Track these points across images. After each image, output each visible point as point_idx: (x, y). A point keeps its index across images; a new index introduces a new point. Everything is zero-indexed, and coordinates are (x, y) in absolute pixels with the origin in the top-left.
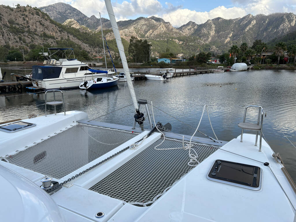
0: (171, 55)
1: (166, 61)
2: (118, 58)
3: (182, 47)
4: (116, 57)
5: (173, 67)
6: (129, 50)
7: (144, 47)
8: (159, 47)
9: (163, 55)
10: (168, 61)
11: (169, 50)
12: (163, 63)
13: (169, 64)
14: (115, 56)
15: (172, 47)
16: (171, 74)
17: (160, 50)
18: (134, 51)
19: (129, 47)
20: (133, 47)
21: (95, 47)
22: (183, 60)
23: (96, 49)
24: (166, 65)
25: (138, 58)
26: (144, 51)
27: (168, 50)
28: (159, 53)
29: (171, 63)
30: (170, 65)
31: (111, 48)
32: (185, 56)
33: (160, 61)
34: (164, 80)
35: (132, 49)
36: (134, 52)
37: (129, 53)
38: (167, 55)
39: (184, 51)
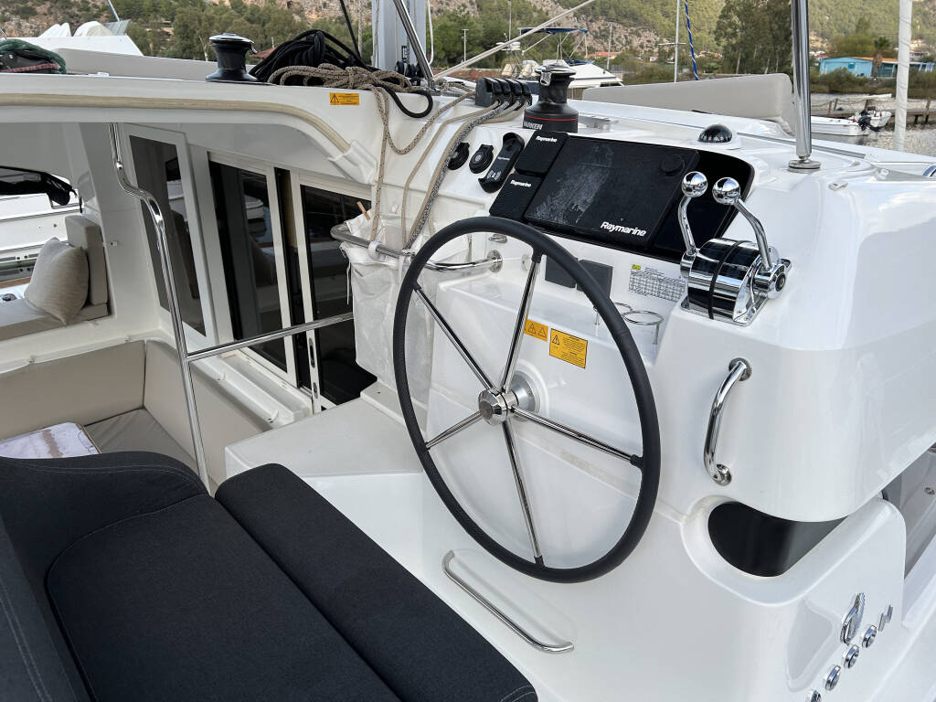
0: (881, 45)
1: (852, 66)
2: (669, 56)
3: (925, 14)
4: (661, 53)
5: (880, 90)
6: (719, 28)
7: (777, 14)
8: (829, 12)
9: (844, 45)
10: (862, 68)
11: (867, 25)
12: (843, 76)
13: (866, 81)
14: (656, 50)
15: (881, 15)
16: (883, 113)
17: (829, 23)
18: (735, 29)
19: (720, 17)
20: (735, 19)
21: (596, 18)
22: (924, 66)
23: (595, 26)
24: (853, 82)
25: (747, 56)
26: (771, 30)
27: (862, 25)
28: (822, 35)
29: (874, 74)
30: (871, 82)
31: (646, 22)
32: (929, 50)
33: (827, 68)
34: (862, 133)
35: (731, 25)
36: (734, 35)
37: (717, 39)
38: (859, 46)
39: (927, 32)
